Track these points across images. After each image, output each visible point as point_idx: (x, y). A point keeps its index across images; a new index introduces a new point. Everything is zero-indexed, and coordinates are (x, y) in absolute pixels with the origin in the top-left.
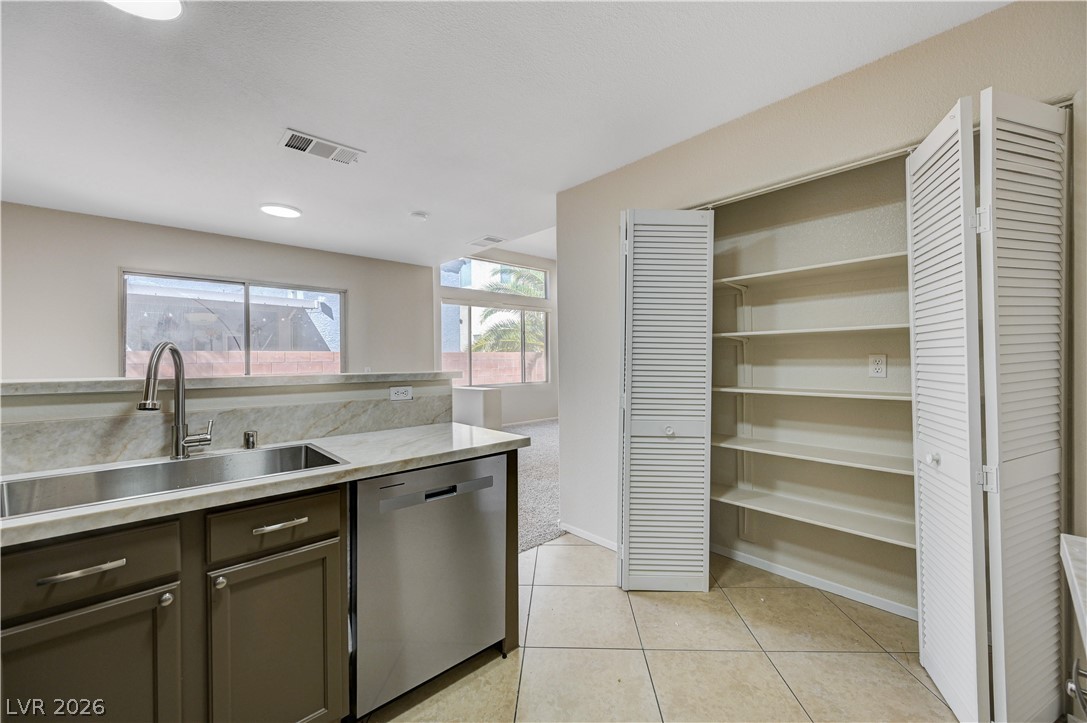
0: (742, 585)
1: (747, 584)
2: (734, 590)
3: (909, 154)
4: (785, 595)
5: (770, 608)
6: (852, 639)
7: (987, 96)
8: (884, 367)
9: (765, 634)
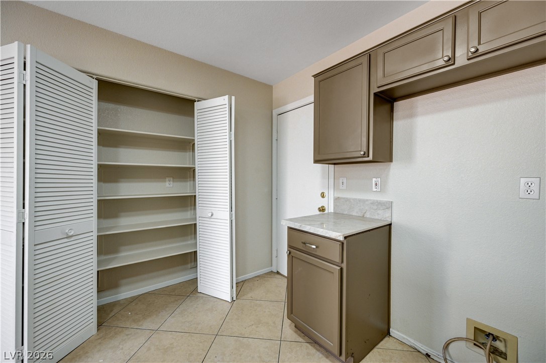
0: (110, 316)
1: (113, 314)
2: (109, 321)
3: (196, 101)
4: (136, 304)
5: (136, 314)
6: (176, 300)
7: (233, 98)
8: (172, 183)
9: (148, 324)
